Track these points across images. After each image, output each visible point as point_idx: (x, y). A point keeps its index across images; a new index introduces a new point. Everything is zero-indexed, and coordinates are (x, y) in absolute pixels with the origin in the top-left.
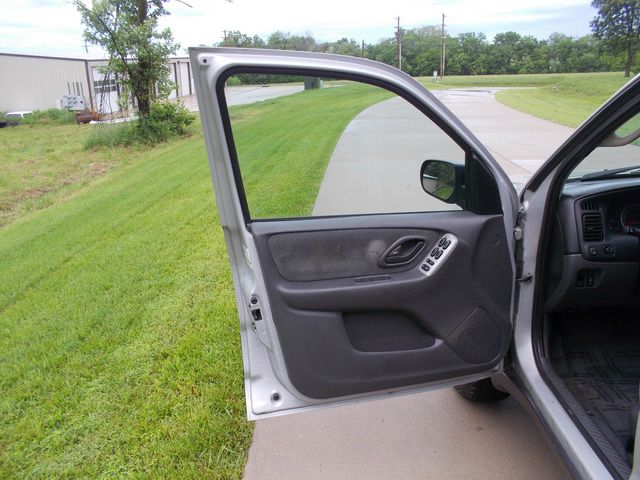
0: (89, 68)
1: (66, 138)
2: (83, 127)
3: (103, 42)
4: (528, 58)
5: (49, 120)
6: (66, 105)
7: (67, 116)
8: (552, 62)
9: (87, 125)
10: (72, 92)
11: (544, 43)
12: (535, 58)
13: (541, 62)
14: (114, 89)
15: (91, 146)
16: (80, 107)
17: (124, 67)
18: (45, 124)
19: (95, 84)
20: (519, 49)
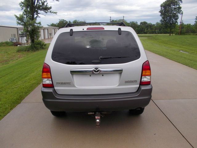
0: (18, 30)
1: (11, 50)
2: (16, 47)
3: (22, 25)
4: (150, 29)
5: (5, 45)
6: (11, 40)
7: (11, 44)
8: (156, 31)
9: (17, 47)
10: (13, 37)
11: (154, 25)
12: (151, 29)
13: (153, 30)
14: (25, 36)
15: (19, 51)
16: (15, 41)
17: (28, 31)
18: (4, 46)
19: (20, 34)
20: (147, 26)
